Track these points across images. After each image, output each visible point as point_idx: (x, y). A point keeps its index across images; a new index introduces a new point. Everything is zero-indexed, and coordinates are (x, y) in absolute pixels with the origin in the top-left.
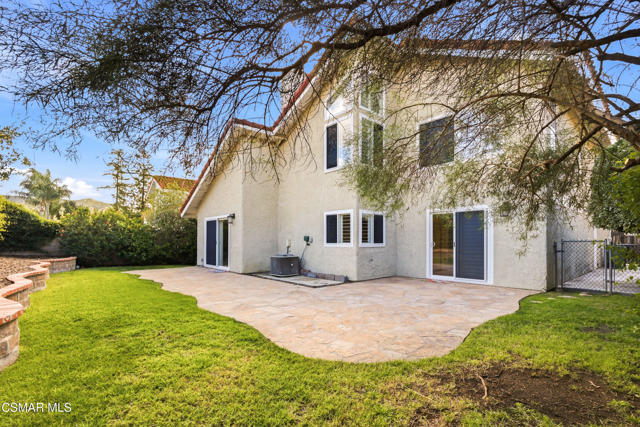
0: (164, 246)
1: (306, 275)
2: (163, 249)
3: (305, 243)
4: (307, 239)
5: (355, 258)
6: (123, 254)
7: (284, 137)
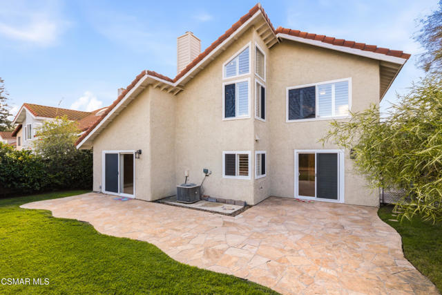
0: (57, 175)
1: (207, 200)
2: (56, 178)
3: (204, 174)
4: (206, 171)
5: (252, 188)
6: (13, 185)
7: (183, 87)
